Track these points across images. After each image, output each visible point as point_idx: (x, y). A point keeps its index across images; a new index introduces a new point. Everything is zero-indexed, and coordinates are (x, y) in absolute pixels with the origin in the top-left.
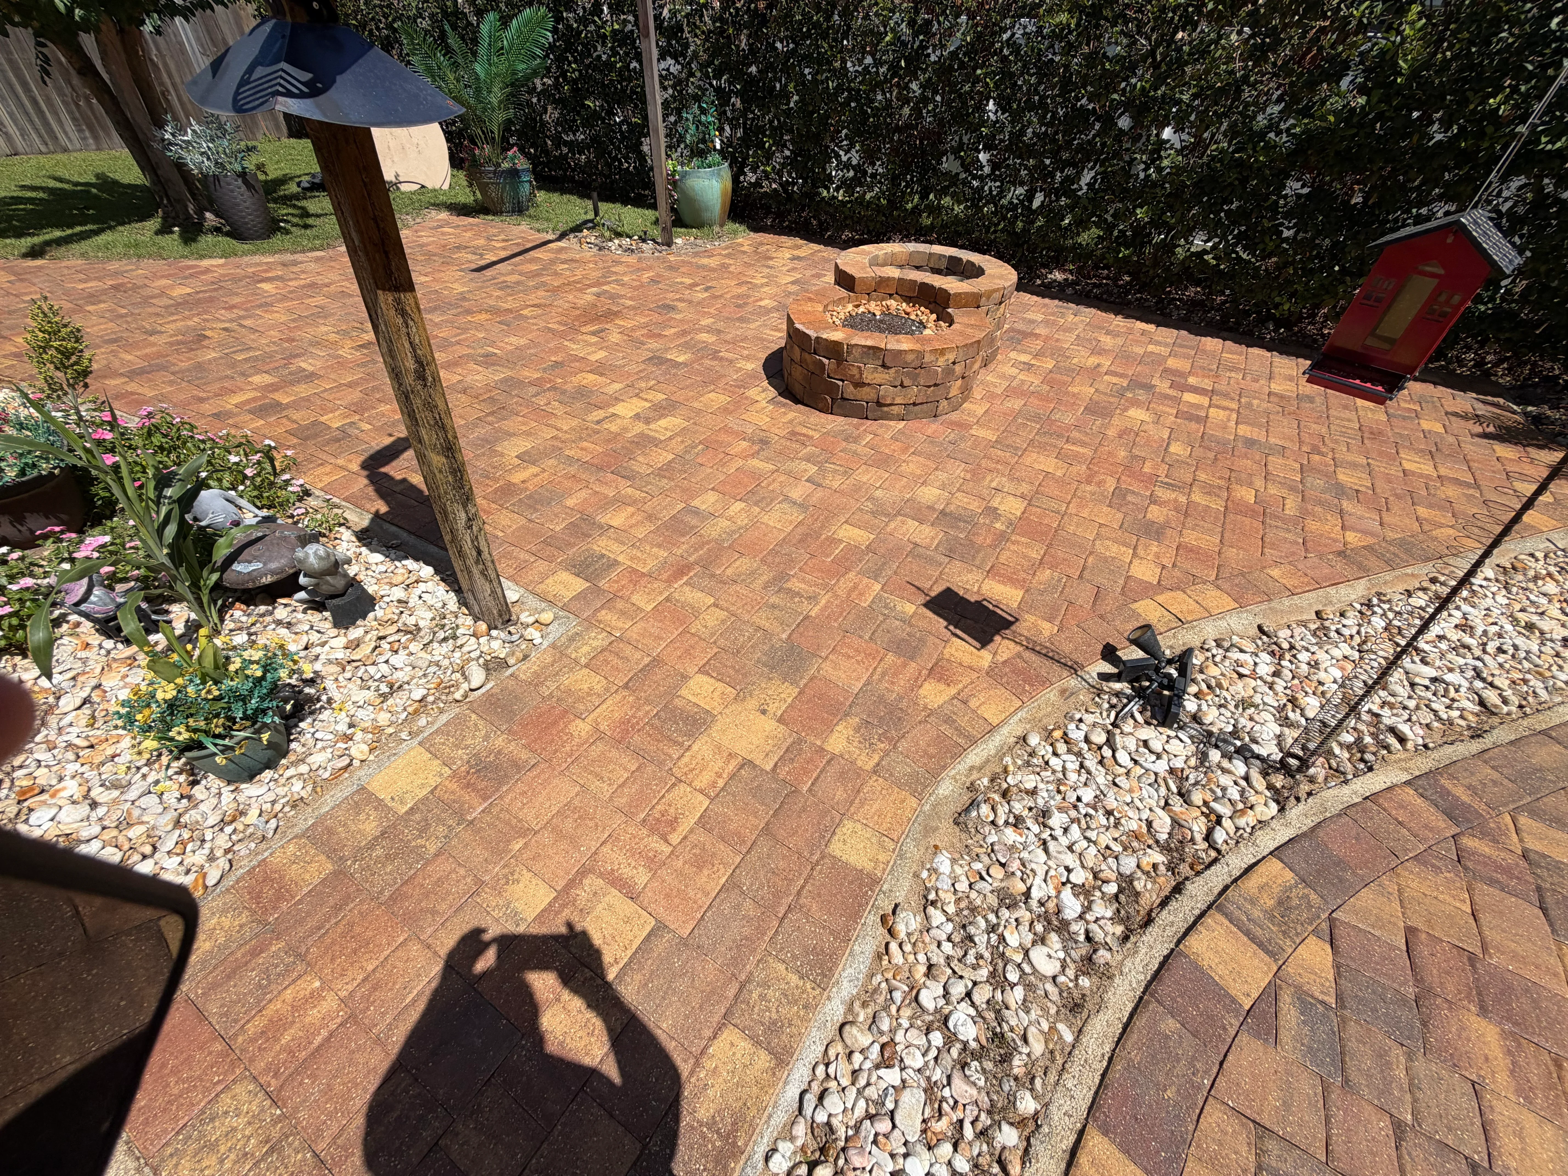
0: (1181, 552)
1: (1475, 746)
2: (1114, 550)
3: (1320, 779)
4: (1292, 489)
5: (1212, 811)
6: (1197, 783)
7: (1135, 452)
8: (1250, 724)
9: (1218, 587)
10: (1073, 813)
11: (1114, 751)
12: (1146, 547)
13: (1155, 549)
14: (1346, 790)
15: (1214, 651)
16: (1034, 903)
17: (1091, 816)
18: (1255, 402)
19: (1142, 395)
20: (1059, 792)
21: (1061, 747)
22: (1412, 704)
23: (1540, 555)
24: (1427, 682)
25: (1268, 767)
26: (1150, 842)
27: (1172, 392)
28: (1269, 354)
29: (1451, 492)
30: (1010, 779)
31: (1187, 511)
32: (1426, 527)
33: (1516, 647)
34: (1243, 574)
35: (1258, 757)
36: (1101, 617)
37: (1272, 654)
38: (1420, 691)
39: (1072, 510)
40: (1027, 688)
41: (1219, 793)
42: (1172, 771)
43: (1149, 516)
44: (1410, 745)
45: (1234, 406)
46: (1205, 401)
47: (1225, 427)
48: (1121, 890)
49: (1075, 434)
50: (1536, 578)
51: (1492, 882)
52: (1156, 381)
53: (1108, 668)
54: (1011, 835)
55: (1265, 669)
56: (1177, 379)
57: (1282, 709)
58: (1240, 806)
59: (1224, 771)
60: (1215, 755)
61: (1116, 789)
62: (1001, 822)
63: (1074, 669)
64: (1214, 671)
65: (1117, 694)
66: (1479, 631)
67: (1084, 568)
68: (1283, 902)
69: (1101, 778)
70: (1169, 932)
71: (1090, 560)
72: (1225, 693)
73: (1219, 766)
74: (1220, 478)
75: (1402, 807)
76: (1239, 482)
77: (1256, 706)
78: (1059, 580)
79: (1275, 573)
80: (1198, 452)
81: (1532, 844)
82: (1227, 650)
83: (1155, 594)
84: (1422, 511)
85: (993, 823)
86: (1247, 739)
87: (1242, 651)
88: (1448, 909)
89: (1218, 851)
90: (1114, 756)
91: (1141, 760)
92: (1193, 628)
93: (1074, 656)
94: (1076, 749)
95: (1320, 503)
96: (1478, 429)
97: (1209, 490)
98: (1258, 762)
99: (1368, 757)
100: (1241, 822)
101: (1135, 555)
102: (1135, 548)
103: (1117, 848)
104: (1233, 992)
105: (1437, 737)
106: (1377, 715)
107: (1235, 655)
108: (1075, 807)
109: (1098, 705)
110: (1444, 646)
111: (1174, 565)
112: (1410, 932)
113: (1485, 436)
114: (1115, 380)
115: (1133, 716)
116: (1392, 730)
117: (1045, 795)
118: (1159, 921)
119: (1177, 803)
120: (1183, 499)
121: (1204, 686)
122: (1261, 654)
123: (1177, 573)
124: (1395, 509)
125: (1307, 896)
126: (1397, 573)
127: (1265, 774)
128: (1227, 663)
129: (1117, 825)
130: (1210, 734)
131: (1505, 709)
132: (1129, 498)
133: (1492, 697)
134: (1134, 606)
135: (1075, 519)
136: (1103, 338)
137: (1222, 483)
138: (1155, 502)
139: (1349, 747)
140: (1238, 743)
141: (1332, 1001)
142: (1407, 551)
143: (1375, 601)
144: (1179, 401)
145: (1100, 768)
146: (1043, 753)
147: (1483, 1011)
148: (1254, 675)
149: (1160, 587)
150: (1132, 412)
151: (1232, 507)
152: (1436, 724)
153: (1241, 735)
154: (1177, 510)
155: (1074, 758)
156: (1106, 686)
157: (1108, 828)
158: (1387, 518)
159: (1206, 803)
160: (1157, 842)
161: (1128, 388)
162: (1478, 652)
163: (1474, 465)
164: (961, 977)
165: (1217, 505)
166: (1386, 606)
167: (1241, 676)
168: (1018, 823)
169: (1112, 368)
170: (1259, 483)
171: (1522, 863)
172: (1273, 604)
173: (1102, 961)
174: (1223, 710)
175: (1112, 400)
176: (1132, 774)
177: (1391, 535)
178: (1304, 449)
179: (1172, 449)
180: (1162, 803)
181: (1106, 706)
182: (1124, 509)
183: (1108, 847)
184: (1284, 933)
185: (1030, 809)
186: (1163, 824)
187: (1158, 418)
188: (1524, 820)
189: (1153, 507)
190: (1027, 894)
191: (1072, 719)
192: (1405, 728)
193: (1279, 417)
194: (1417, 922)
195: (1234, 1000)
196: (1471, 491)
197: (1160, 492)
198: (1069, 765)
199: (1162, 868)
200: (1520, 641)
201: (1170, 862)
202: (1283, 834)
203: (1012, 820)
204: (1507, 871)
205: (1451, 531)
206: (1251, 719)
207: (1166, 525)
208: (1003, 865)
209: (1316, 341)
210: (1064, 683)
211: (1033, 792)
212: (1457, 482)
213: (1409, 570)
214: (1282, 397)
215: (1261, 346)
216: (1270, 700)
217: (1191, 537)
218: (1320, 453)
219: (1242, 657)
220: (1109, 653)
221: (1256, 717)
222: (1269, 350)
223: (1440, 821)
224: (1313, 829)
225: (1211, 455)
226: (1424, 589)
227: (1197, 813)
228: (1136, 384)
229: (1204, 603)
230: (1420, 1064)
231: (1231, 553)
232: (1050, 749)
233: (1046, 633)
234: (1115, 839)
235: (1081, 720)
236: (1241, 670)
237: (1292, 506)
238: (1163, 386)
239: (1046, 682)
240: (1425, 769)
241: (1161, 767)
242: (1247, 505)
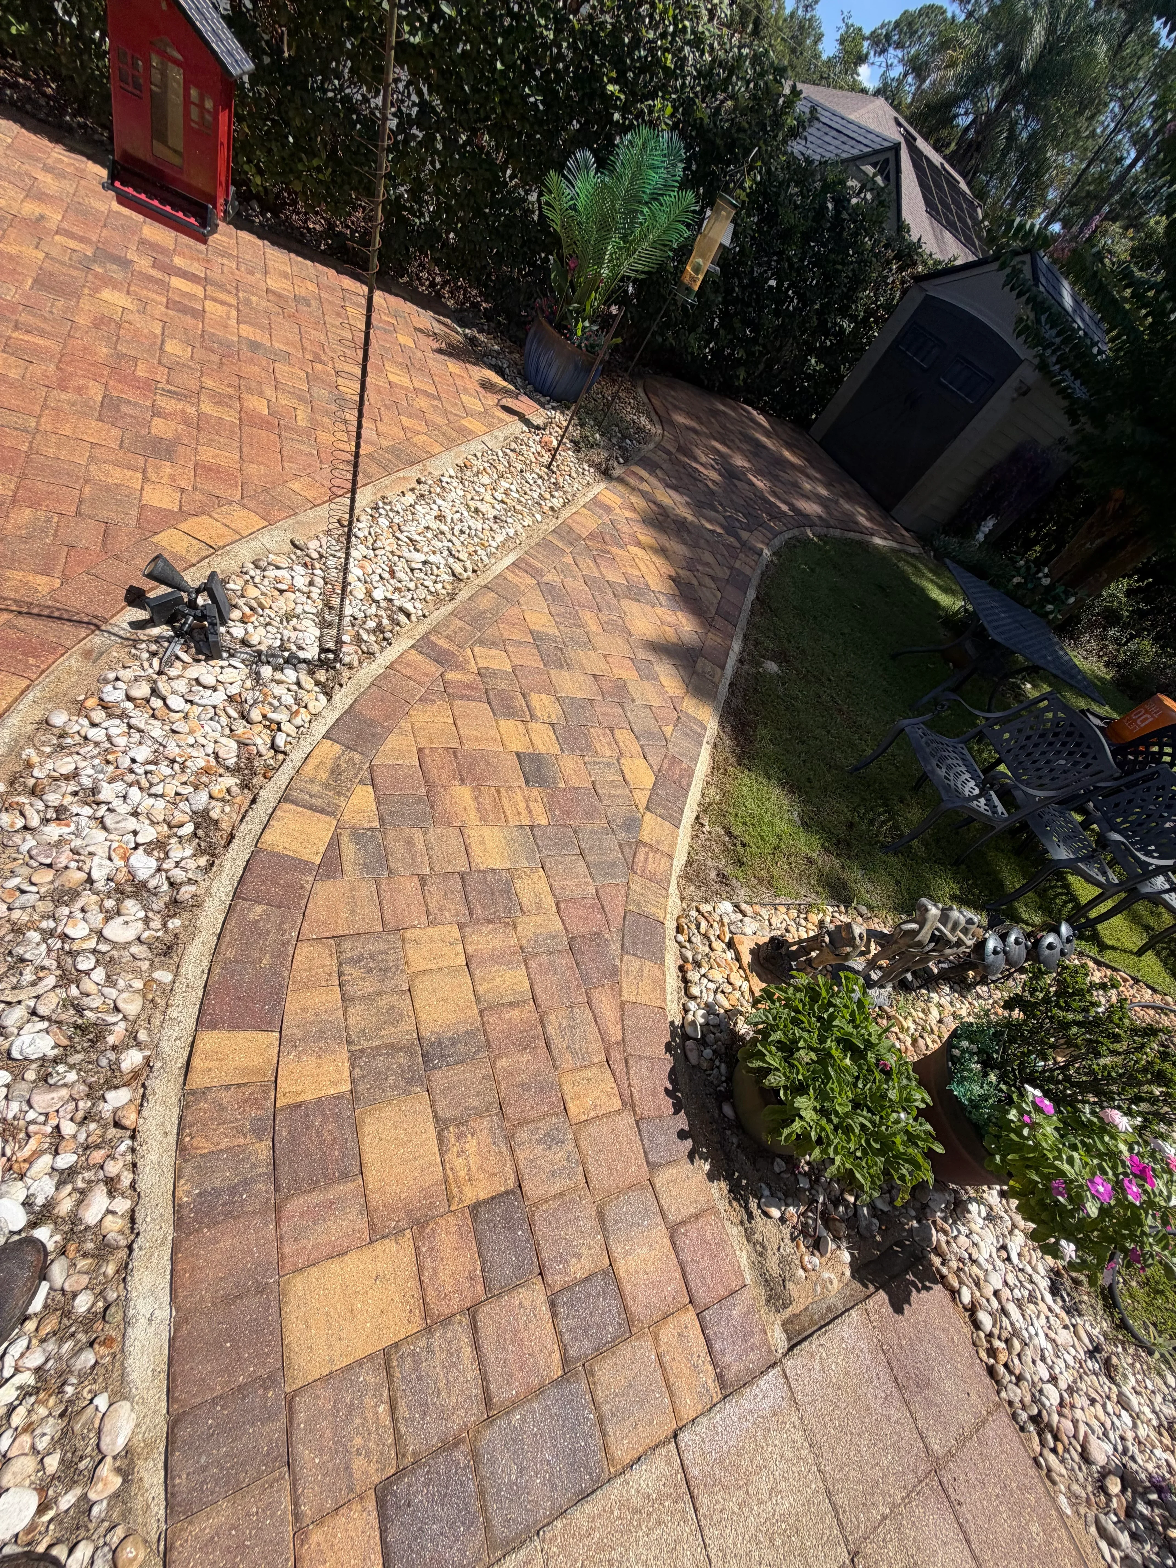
0: (199, 472)
1: (450, 607)
2: (116, 476)
3: (356, 664)
4: (301, 399)
5: (272, 721)
6: (255, 702)
7: (122, 348)
8: (293, 635)
9: (244, 506)
10: (130, 778)
11: (164, 699)
12: (157, 468)
13: (168, 471)
14: (374, 666)
15: (252, 573)
16: (100, 885)
17: (150, 772)
18: (254, 299)
19: (116, 272)
20: (108, 762)
21: (98, 715)
22: (412, 585)
23: (479, 455)
24: (420, 566)
25: (312, 667)
26: (221, 771)
27: (154, 273)
28: (260, 242)
29: (422, 402)
30: (36, 773)
31: (198, 424)
32: (409, 435)
33: (470, 528)
34: (265, 490)
35: (304, 661)
36: (117, 557)
37: (305, 565)
38: (417, 574)
39: (46, 424)
40: (31, 661)
41: (276, 703)
42: (231, 699)
43: (154, 431)
44: (413, 617)
45: (234, 302)
46: (198, 290)
47: (226, 327)
48: (197, 826)
49: (24, 318)
50: (478, 472)
51: (463, 697)
52: (131, 255)
53: (141, 615)
54: (53, 832)
55: (301, 582)
56: (160, 257)
57: (320, 614)
58: (295, 708)
59: (279, 682)
60: (266, 671)
61: (176, 736)
62: (34, 822)
63: (95, 625)
64: (252, 592)
65: (157, 640)
66: (449, 520)
67: (81, 502)
68: (335, 772)
69: (157, 731)
70: (248, 839)
71: (87, 490)
72: (267, 611)
73: (273, 680)
74: (230, 386)
75: (408, 665)
76: (249, 390)
77: (298, 617)
78: (48, 520)
79: (296, 486)
80: (200, 354)
81: (483, 664)
82: (264, 570)
83: (178, 522)
84: (405, 421)
85: (25, 828)
86: (294, 648)
87: (278, 568)
88: (440, 726)
89: (284, 753)
90: (166, 704)
91: (196, 699)
92: (227, 553)
93: (90, 610)
94: (118, 712)
95: (327, 413)
96: (436, 345)
97: (219, 400)
98: (304, 666)
99: (388, 635)
100: (298, 721)
101: (145, 479)
102: (144, 472)
103: (187, 790)
104: (305, 858)
105: (431, 605)
106: (391, 600)
107: (271, 573)
108: (131, 771)
109: (136, 657)
110: (429, 535)
111: (195, 488)
112: (420, 751)
113: (440, 351)
114: (72, 244)
115: (178, 658)
116: (401, 609)
117: (90, 771)
118: (239, 835)
119: (240, 727)
120: (191, 410)
121: (247, 610)
122: (295, 567)
123: (198, 496)
124: (386, 419)
125: (351, 759)
126: (393, 477)
127: (311, 673)
128: (266, 582)
129: (183, 770)
130: (260, 653)
131: (465, 575)
132: (125, 409)
133: (458, 568)
134: (155, 539)
135: (54, 438)
136: (40, 175)
137: (231, 391)
138: (159, 415)
139: (374, 632)
140: (286, 654)
141: (376, 824)
142: (398, 457)
143: (381, 504)
144: (167, 287)
145: (152, 721)
146: (76, 728)
147: (462, 781)
148: (292, 589)
149: (183, 514)
150: (106, 294)
151: (247, 419)
152: (429, 597)
153: (287, 645)
154: (187, 423)
155: (117, 721)
156: (141, 634)
157: (173, 776)
158: (380, 428)
159: (264, 716)
160: (227, 768)
161: (94, 259)
162: (449, 536)
163: (436, 379)
164: (19, 1002)
165: (230, 417)
166: (388, 507)
167: (281, 592)
168: (61, 814)
169: (65, 225)
170: (269, 392)
171: (478, 678)
172: (299, 518)
173: (187, 896)
174: (269, 628)
175: (75, 273)
176: (191, 715)
177: (386, 443)
178: (308, 357)
179: (168, 348)
180: (227, 731)
181: (145, 655)
182: (120, 423)
183: (177, 794)
184: (338, 793)
185: (75, 794)
186: (229, 751)
187: (144, 306)
188: (477, 649)
189: (156, 421)
190: (90, 881)
191: (106, 681)
192: (409, 606)
193: (280, 319)
194: (423, 743)
195: (306, 863)
196: (436, 403)
197: (163, 402)
198: (113, 731)
199: (235, 790)
200: (472, 523)
201: (243, 781)
202: (331, 718)
203: (51, 814)
204: (469, 687)
205: (425, 438)
206: (295, 629)
207: (176, 441)
208: (50, 866)
209: (302, 234)
210: (87, 644)
211: (75, 775)
212: (426, 393)
213: (401, 474)
214: (279, 296)
215: (251, 231)
216: (309, 608)
217: (207, 454)
218: (321, 362)
219: (279, 573)
220: (135, 597)
221: (298, 627)
222: (261, 237)
223: (433, 669)
224: (351, 706)
225: (215, 358)
226: (412, 490)
227: (260, 728)
228: (103, 254)
229: (233, 526)
230: (431, 834)
231: (252, 469)
232: (85, 722)
233: (44, 590)
234: (185, 783)
235: (117, 679)
236: (280, 586)
237: (302, 418)
238: (143, 264)
239: (61, 650)
240: (422, 632)
241: (219, 698)
242: (260, 417)
